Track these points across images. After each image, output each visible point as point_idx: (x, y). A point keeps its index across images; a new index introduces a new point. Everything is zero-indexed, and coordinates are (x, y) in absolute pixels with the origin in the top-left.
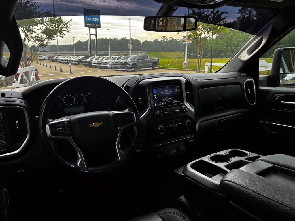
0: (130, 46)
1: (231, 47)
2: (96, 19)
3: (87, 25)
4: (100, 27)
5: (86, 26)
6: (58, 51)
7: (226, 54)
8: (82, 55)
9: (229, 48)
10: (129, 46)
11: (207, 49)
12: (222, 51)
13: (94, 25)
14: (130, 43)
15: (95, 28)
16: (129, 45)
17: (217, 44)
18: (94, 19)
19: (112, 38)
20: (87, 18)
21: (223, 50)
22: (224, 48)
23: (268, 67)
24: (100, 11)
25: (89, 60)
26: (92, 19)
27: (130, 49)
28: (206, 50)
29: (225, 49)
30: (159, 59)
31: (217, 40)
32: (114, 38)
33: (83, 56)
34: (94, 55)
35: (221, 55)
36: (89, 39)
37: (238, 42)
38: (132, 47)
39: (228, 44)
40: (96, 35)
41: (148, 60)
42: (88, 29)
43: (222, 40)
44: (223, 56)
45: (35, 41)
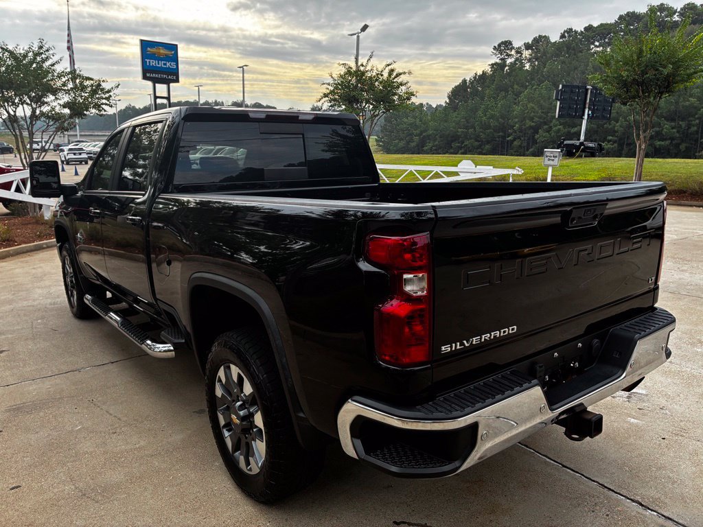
1: (475, 129)
2: (168, 64)
3: (148, 75)
4: (177, 81)
5: (145, 77)
6: (78, 131)
7: (465, 143)
9: (471, 130)
11: (425, 131)
12: (455, 138)
13: (165, 76)
15: (167, 82)
17: (446, 121)
18: (165, 64)
20: (148, 61)
21: (458, 134)
22: (459, 130)
23: (475, 173)
24: (177, 45)
26: (158, 64)
28: (424, 134)
29: (462, 132)
31: (447, 112)
32: (216, 101)
35: (456, 144)
36: (153, 102)
37: (490, 118)
39: (468, 122)
40: (168, 98)
43: (455, 114)
44: (459, 147)
45: (47, 121)
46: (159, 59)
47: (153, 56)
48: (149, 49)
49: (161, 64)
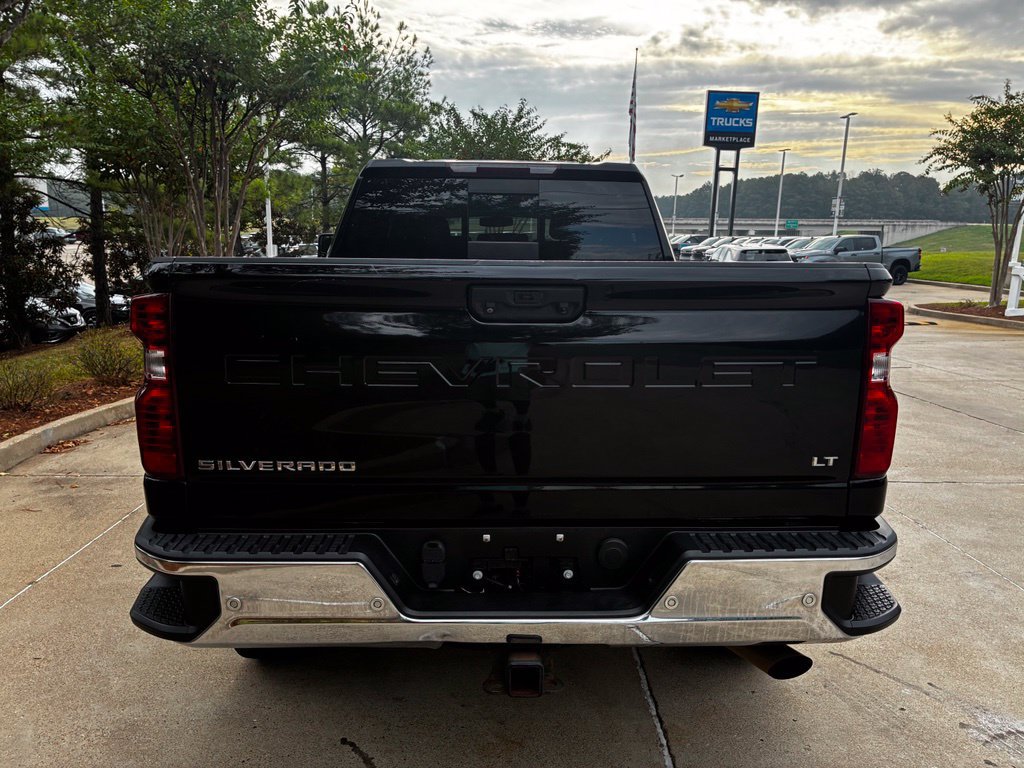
0: (838, 206)
2: (742, 122)
3: (712, 139)
4: (751, 144)
5: (707, 143)
8: (682, 232)
10: (835, 206)
13: (734, 139)
14: (839, 194)
15: (736, 147)
16: (837, 202)
18: (737, 122)
19: (825, 173)
20: (714, 119)
25: (700, 246)
26: (728, 122)
27: (837, 214)
30: (920, 251)
33: (688, 236)
34: (747, 231)
36: (712, 182)
38: (843, 208)
40: (735, 170)
41: (877, 253)
42: (713, 150)
46: (729, 116)
47: (723, 113)
48: (718, 102)
49: (732, 122)
